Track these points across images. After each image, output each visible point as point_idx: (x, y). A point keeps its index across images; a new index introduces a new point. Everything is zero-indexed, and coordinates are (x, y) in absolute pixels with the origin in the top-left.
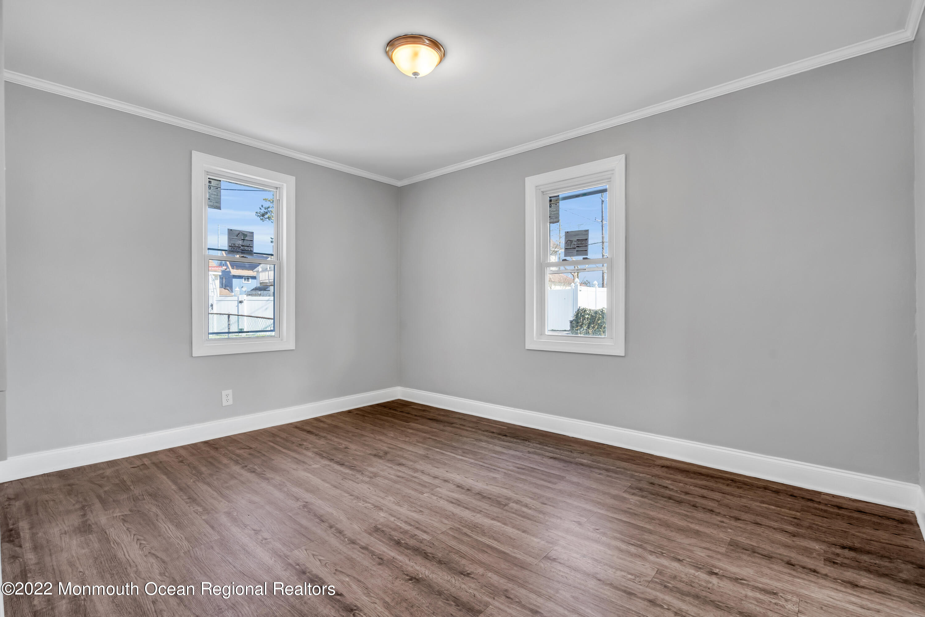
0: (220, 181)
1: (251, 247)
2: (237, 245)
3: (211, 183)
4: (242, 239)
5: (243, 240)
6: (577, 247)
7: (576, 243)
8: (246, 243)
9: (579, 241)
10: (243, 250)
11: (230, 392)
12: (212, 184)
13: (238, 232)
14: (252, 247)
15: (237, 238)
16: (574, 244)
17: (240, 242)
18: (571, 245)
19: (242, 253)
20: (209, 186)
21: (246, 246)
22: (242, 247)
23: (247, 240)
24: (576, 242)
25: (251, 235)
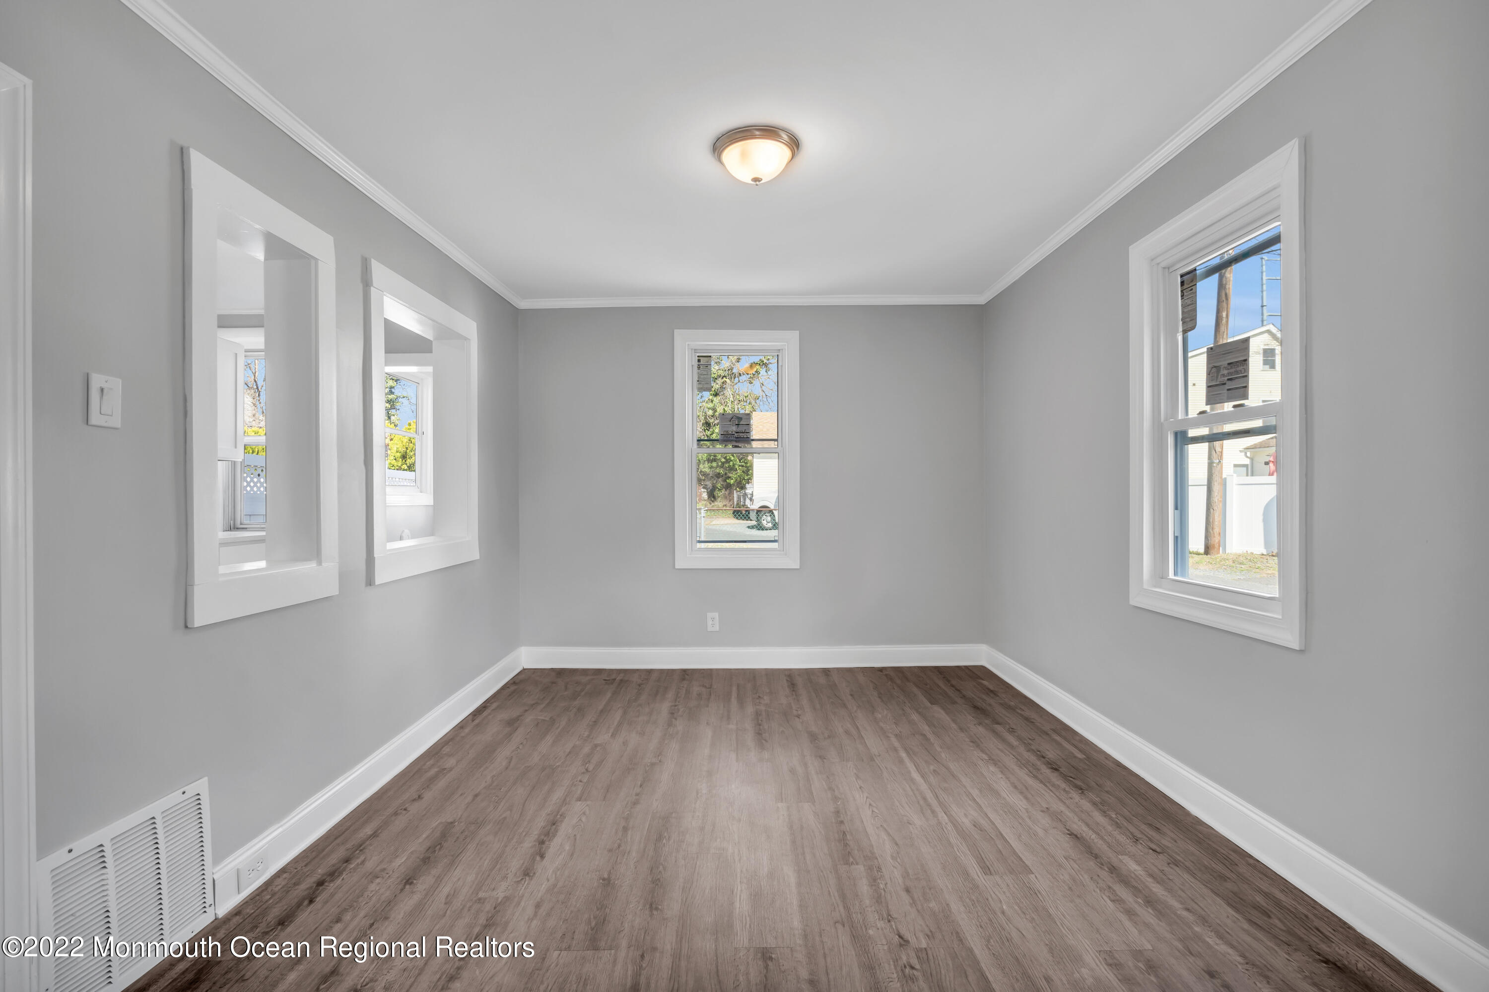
0: (710, 356)
1: (747, 432)
2: (730, 433)
3: (700, 362)
4: (736, 424)
5: (738, 425)
6: (1229, 380)
7: (1226, 372)
8: (741, 429)
9: (1232, 368)
10: (737, 438)
11: (716, 615)
12: (702, 363)
13: (731, 416)
14: (749, 432)
15: (730, 423)
16: (1223, 375)
17: (734, 428)
18: (1217, 377)
19: (736, 441)
20: (698, 365)
21: (741, 433)
22: (736, 434)
23: (742, 424)
24: (1225, 368)
25: (747, 417)
